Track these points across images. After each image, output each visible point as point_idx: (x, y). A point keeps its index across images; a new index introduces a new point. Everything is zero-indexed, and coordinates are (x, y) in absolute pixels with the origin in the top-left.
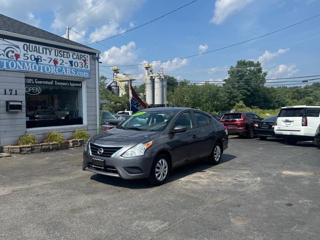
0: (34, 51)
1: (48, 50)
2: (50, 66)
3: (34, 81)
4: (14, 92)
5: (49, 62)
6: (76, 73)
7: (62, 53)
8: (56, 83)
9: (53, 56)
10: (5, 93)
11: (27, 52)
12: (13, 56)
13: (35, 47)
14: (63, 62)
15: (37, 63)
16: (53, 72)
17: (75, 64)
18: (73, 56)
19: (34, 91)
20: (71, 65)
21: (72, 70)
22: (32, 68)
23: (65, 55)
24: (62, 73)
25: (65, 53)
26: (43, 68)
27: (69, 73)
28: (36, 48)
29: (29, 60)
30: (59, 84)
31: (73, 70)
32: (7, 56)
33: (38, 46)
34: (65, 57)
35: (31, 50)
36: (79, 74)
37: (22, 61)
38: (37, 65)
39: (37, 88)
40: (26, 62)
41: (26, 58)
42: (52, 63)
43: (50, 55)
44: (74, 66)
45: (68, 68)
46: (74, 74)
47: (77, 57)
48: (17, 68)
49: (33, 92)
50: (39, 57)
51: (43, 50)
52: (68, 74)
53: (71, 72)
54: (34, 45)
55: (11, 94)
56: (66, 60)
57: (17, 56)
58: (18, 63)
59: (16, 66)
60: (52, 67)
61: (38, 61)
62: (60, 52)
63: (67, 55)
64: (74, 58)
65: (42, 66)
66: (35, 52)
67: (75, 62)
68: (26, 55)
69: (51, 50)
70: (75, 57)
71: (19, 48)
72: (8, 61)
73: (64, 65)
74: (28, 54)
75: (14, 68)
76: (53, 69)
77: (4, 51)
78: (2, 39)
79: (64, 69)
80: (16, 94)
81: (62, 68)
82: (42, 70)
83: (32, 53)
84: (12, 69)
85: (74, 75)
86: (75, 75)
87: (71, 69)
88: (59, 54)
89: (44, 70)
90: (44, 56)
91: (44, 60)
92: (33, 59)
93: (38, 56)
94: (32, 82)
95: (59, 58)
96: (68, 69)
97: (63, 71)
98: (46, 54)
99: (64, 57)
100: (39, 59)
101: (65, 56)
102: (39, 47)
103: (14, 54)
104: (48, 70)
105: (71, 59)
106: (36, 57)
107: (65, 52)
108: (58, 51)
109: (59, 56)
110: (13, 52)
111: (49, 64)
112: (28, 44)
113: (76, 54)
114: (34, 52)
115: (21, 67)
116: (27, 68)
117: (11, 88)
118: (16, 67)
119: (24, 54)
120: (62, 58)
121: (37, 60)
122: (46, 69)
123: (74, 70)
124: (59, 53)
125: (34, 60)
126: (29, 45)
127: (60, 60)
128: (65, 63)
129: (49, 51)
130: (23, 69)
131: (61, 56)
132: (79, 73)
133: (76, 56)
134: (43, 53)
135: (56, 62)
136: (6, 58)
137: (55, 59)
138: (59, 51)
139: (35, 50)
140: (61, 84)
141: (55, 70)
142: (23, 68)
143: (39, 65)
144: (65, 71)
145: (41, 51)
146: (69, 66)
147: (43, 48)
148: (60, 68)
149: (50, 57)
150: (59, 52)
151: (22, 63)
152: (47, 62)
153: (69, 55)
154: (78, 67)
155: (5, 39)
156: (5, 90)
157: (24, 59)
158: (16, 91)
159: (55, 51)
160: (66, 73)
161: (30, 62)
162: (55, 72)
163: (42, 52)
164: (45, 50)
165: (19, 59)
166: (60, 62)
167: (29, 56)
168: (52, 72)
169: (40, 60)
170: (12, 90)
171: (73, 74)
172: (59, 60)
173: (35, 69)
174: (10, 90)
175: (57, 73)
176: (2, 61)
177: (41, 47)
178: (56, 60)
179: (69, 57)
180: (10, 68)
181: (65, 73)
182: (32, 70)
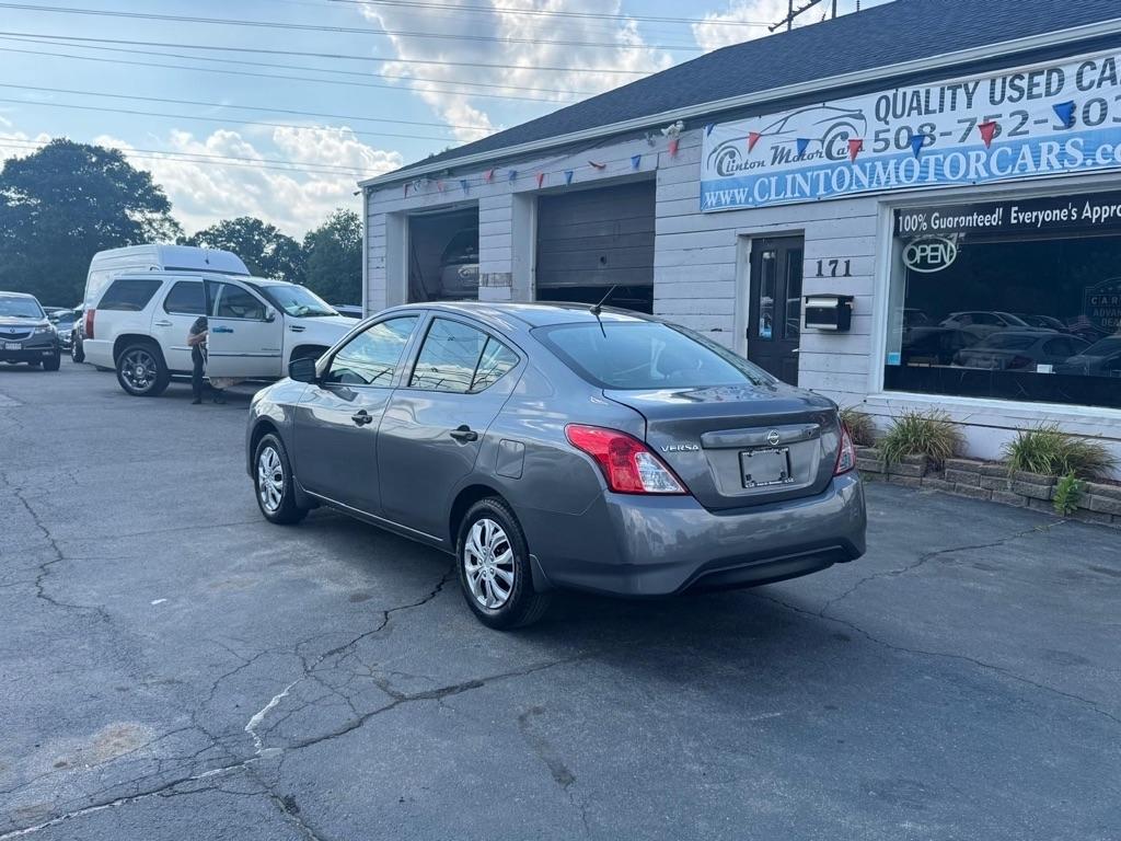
0: (911, 108)
1: (961, 92)
2: (965, 151)
3: (928, 220)
4: (841, 269)
5: (963, 140)
6: (1089, 152)
7: (1024, 84)
8: (1014, 215)
9: (982, 109)
10: (820, 274)
11: (887, 123)
12: (843, 149)
13: (916, 93)
14: (1025, 118)
15: (917, 153)
16: (977, 172)
17: (1086, 112)
18: (1080, 75)
19: (934, 258)
20: (1061, 124)
21: (1068, 147)
22: (897, 177)
23: (1038, 85)
24: (1016, 171)
25: (1036, 79)
26: (939, 164)
27: (1049, 163)
28: (918, 96)
29: (892, 150)
30: (1027, 217)
31: (1075, 145)
32: (829, 156)
33: (922, 88)
34: (1039, 96)
35: (899, 112)
36: (1105, 155)
37: (868, 160)
38: (916, 162)
39: (941, 247)
40: (878, 159)
41: (881, 145)
42: (976, 137)
43: (969, 105)
44: (1080, 126)
45: (1045, 139)
46: (1080, 161)
47: (1103, 72)
48: (854, 187)
49: (929, 261)
50: (927, 130)
51: (942, 97)
52: (1044, 167)
53: (1062, 156)
54: (909, 90)
55: (834, 274)
56: (1042, 107)
57: (857, 146)
58: (856, 168)
59: (851, 180)
60: (973, 155)
61: (922, 145)
62: (1017, 82)
63: (1048, 84)
64: (1085, 83)
65: (932, 158)
66: (915, 112)
67: (1088, 106)
68: (881, 136)
69: (977, 84)
70: (1090, 76)
71: (862, 118)
72: (829, 171)
73: (1027, 132)
74: (888, 130)
75: (844, 188)
76: (978, 159)
77: (823, 142)
78: (821, 105)
79: (1026, 149)
80: (847, 274)
81: (1017, 148)
82: (931, 178)
83: (904, 121)
84: (838, 192)
85: (1075, 168)
86: (1084, 164)
87: (1062, 141)
88: (1009, 92)
89: (939, 174)
90: (945, 121)
91: (942, 135)
92: (903, 141)
93: (922, 127)
94: (919, 223)
95: (1006, 108)
96: (1044, 146)
97: (1023, 158)
98: (953, 108)
99: (1030, 97)
100: (922, 137)
101: (1035, 91)
102: (928, 92)
103: (847, 143)
104: (955, 169)
105: (1069, 93)
106: (915, 133)
107: (1042, 73)
108: (1004, 79)
109: (1011, 99)
110: (844, 136)
111: (962, 145)
112: (890, 93)
113: (1100, 63)
114: (909, 115)
115: (865, 181)
116: (883, 179)
117: (834, 255)
118: (851, 185)
119: (877, 134)
120: (1024, 104)
121: (917, 141)
122: (947, 171)
123: (1081, 141)
124: (1008, 87)
125: (907, 146)
126: (895, 96)
127: (1012, 115)
128: (1036, 122)
129: (967, 93)
130: (870, 186)
131: (1016, 94)
132: (1109, 148)
133: (1099, 71)
134: (941, 110)
135: (990, 129)
136: (826, 161)
137: (986, 119)
138: (1008, 80)
139: (915, 105)
140: (1037, 217)
141: (987, 166)
142: (871, 183)
143: (924, 158)
144: (1029, 161)
145: (934, 104)
146: (1055, 128)
147: (943, 89)
148: (1009, 150)
149: (970, 114)
150: (1012, 81)
151: (868, 165)
152: (952, 142)
153: (1061, 81)
154: (1108, 124)
155: (827, 104)
156: (820, 263)
157: (875, 151)
158: (848, 263)
159: (993, 82)
160: (1037, 164)
161: (894, 157)
162: (984, 174)
163: (937, 108)
164: (948, 94)
165: (860, 156)
166: (1008, 124)
167: (891, 136)
168: (972, 175)
169: (927, 140)
170: (836, 262)
171: (1073, 160)
172: (1006, 116)
173: (909, 177)
174: (831, 263)
175: (991, 175)
176: (815, 173)
177: (935, 88)
178: (991, 121)
179: (1059, 90)
180: (833, 191)
181: (1031, 168)
182: (899, 182)
